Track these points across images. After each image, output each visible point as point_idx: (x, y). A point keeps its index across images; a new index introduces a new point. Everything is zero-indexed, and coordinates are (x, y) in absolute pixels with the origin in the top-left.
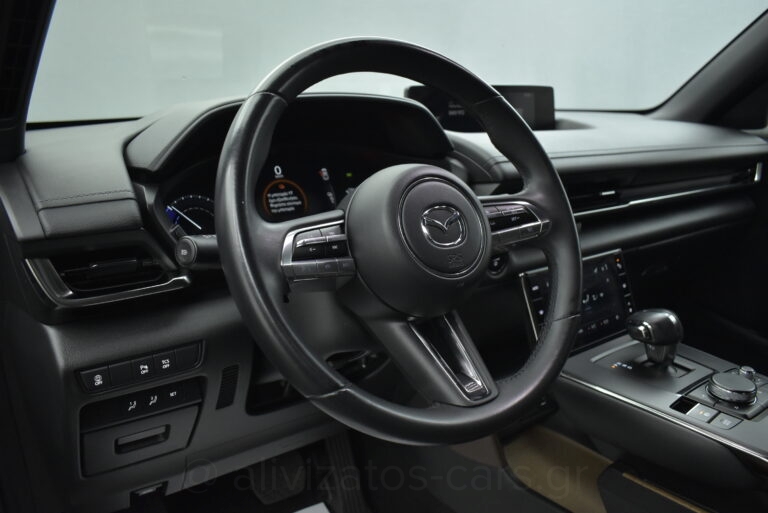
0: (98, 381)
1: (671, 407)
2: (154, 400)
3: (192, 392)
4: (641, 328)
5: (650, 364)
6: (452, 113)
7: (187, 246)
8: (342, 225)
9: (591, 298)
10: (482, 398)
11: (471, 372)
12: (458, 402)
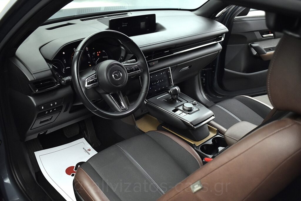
0: (43, 108)
1: (172, 111)
2: (51, 111)
3: (59, 109)
4: (169, 91)
5: (172, 100)
6: (123, 26)
7: (64, 81)
8: (96, 75)
9: (159, 81)
10: (125, 110)
11: (123, 105)
12: (120, 111)
